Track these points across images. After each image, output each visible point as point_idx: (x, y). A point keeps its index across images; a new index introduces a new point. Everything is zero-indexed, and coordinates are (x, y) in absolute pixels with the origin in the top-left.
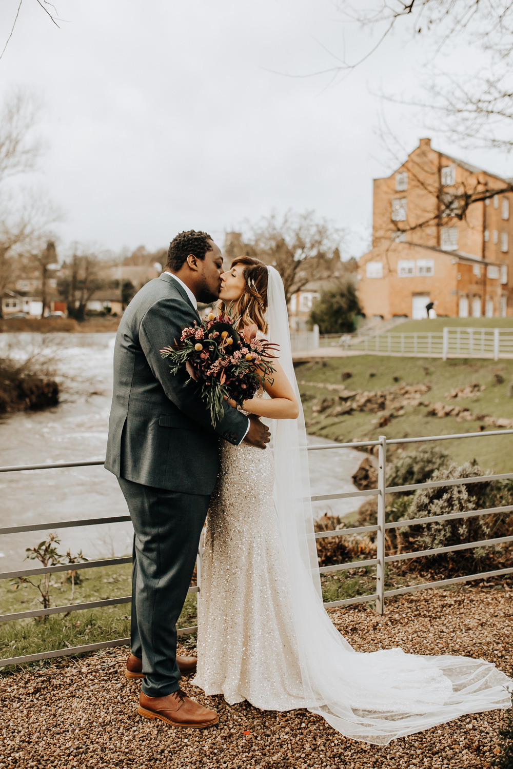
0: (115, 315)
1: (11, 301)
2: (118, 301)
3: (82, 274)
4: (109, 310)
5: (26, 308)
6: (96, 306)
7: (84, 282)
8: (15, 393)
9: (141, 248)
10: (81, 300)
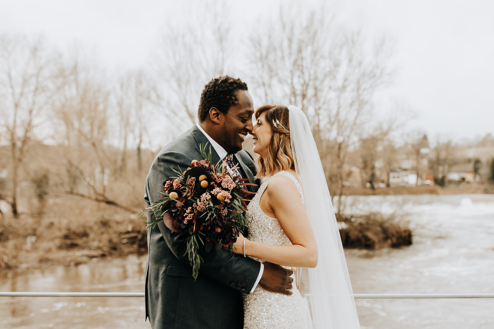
0: (468, 182)
1: (396, 175)
2: (470, 172)
3: (443, 155)
4: (464, 179)
5: (406, 179)
6: (454, 176)
7: (445, 160)
8: (382, 236)
9: (489, 135)
10: (443, 172)
